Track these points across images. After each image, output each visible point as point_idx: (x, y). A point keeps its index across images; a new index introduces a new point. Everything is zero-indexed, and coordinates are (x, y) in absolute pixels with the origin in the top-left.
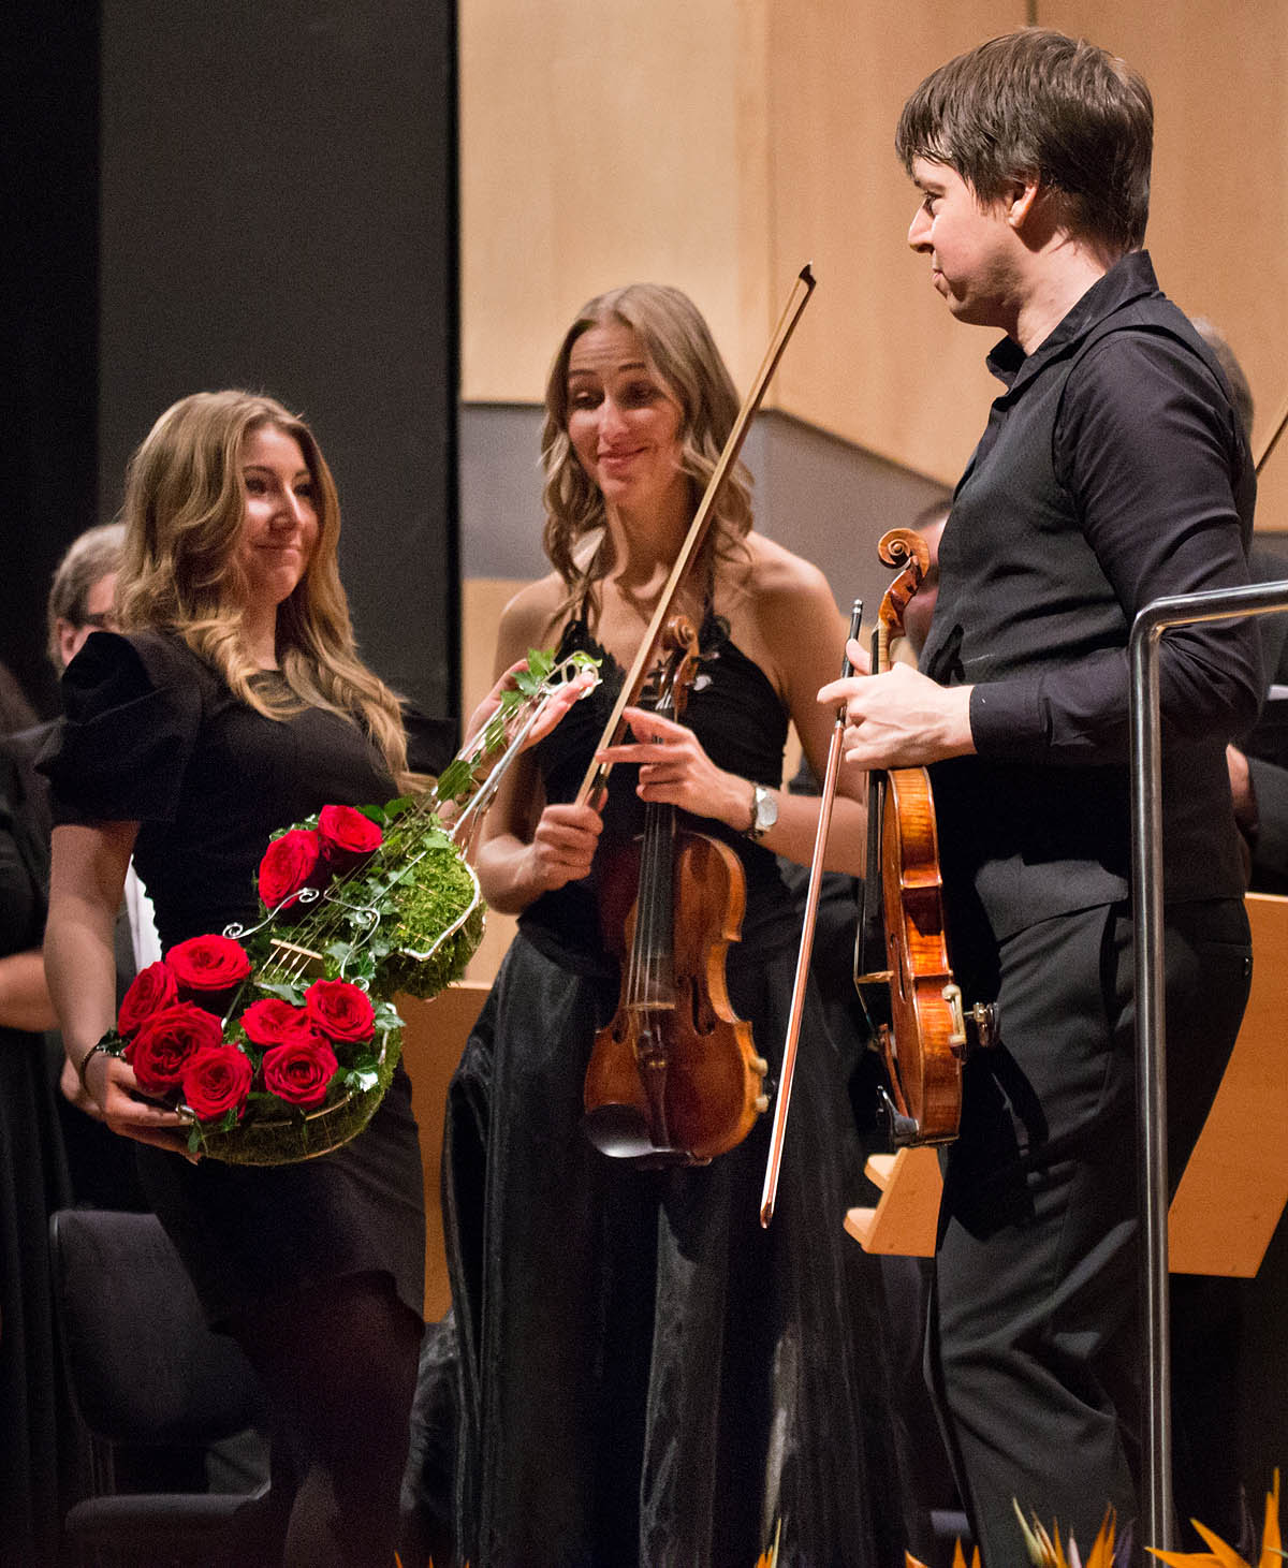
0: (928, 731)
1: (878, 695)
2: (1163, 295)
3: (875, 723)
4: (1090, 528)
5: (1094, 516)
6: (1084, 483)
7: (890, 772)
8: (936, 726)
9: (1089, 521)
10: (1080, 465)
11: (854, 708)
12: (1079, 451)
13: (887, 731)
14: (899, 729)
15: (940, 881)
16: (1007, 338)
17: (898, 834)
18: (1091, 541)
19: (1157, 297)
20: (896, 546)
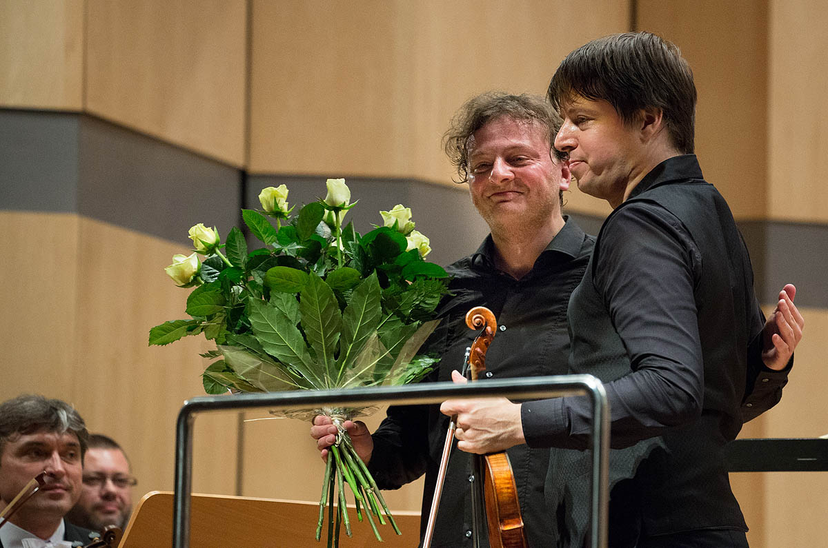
0: (505, 433)
1: (475, 413)
3: (474, 429)
4: (612, 310)
7: (486, 457)
8: (510, 429)
11: (463, 419)
13: (481, 434)
14: (489, 432)
15: (522, 524)
17: (496, 500)
20: (478, 319)
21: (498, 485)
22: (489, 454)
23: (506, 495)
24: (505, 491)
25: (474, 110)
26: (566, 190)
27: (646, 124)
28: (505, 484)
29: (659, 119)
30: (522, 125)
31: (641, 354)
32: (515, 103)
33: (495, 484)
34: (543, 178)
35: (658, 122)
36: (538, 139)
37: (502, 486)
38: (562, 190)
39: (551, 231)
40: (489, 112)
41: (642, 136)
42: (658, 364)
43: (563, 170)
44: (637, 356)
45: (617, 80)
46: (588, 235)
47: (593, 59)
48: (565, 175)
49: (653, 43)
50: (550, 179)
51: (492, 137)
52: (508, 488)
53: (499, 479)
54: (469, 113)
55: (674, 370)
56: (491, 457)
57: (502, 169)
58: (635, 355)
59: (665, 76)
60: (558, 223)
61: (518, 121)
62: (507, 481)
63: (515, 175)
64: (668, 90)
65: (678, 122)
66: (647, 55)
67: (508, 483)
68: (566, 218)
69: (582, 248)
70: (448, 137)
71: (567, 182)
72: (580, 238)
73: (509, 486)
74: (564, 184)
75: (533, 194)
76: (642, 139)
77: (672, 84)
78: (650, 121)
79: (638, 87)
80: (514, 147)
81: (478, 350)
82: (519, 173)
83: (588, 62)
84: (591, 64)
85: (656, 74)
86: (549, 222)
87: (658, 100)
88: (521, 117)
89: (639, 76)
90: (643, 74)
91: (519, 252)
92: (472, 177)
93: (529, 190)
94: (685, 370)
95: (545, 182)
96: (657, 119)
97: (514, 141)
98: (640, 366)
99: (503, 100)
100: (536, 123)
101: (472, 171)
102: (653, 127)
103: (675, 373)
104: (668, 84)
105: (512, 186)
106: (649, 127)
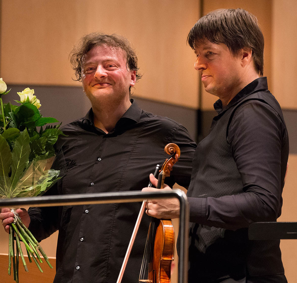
2: (269, 92)
4: (236, 157)
5: (237, 153)
6: (236, 143)
7: (161, 221)
9: (235, 155)
10: (236, 138)
12: (236, 134)
13: (162, 208)
14: (166, 208)
15: (173, 258)
16: (219, 99)
17: (164, 243)
18: (236, 160)
19: (267, 92)
20: (172, 149)
21: (166, 236)
22: (163, 219)
23: (169, 242)
24: (169, 239)
25: (87, 41)
26: (133, 86)
27: (244, 57)
28: (170, 236)
29: (250, 54)
30: (113, 49)
31: (250, 184)
32: (109, 38)
33: (165, 234)
34: (122, 77)
35: (250, 55)
36: (121, 57)
37: (168, 237)
38: (131, 86)
39: (124, 107)
40: (95, 42)
41: (242, 63)
42: (259, 191)
43: (132, 76)
44: (248, 185)
45: (230, 34)
46: (144, 110)
47: (216, 22)
48: (133, 79)
49: (245, 14)
50: (125, 79)
51: (97, 54)
52: (171, 238)
53: (167, 232)
54: (84, 42)
55: (267, 195)
56: (164, 221)
57: (101, 71)
58: (246, 184)
59: (253, 31)
60: (128, 104)
61: (111, 47)
62: (171, 235)
63: (108, 75)
64: (255, 39)
65: (259, 56)
66: (243, 20)
67: (171, 236)
68: (132, 101)
69: (141, 117)
70: (72, 54)
71: (134, 82)
72: (140, 112)
73: (171, 237)
74: (132, 83)
75: (117, 85)
76: (242, 65)
77: (256, 36)
78: (246, 55)
79: (240, 37)
80: (108, 61)
81: (170, 164)
82: (110, 74)
83: (213, 24)
84: (215, 24)
85: (249, 30)
86: (123, 102)
87: (250, 44)
88: (112, 45)
89: (241, 32)
90: (242, 30)
91: (107, 117)
92: (84, 75)
93: (115, 83)
94: (272, 197)
95: (123, 80)
96: (249, 55)
97: (109, 57)
98: (249, 190)
99: (103, 36)
100: (120, 49)
101: (84, 72)
102: (247, 58)
103: (267, 197)
104: (255, 36)
105: (106, 80)
106: (246, 58)
